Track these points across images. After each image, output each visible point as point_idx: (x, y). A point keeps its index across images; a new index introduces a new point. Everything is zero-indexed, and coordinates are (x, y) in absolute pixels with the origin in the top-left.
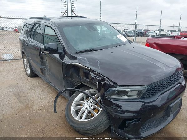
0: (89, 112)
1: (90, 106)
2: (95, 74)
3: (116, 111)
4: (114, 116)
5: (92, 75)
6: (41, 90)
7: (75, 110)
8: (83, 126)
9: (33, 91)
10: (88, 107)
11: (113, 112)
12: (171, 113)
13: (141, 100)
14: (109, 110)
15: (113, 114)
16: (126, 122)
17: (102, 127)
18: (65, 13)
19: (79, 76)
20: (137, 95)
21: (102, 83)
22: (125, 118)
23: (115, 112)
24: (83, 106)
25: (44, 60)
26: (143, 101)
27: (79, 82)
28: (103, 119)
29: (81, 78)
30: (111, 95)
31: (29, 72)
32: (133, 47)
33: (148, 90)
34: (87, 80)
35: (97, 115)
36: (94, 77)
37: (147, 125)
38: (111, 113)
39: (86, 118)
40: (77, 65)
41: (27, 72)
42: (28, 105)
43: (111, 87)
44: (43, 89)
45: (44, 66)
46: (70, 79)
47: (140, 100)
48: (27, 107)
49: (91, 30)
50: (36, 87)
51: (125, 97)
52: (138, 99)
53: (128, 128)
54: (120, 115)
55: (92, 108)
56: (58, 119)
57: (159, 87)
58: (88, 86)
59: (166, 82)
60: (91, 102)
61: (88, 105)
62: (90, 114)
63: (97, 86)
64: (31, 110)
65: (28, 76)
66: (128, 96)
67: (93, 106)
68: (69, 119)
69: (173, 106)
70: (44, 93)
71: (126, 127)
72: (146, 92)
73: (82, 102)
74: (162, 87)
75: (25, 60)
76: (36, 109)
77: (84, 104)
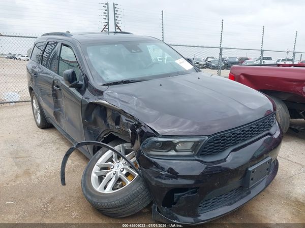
0: (120, 180)
1: (122, 170)
2: (128, 117)
3: (157, 175)
4: (153, 183)
5: (124, 118)
6: (54, 148)
7: (99, 176)
8: (106, 201)
9: (42, 149)
10: (118, 171)
11: (152, 177)
12: (251, 182)
13: (198, 159)
14: (147, 173)
15: (153, 180)
16: (175, 194)
17: (136, 203)
18: (104, 29)
19: (105, 121)
20: (191, 150)
21: (138, 131)
22: (171, 186)
23: (156, 177)
24: (111, 170)
25: (59, 100)
26: (200, 159)
27: (106, 132)
28: (137, 189)
29: (108, 124)
30: (149, 149)
31: (39, 121)
32: (199, 78)
33: (209, 142)
34: (117, 127)
35: (129, 183)
36: (127, 122)
37: (210, 201)
38: (149, 180)
39: (113, 189)
40: (103, 104)
41: (37, 120)
42: (29, 169)
43: (149, 137)
44: (58, 146)
45: (59, 109)
46: (94, 127)
47: (196, 158)
48: (27, 173)
49: (133, 51)
50: (47, 143)
51: (173, 153)
52: (193, 156)
53: (177, 205)
54: (163, 181)
55: (125, 172)
56: (72, 191)
57: (228, 137)
58: (119, 137)
59: (243, 131)
60: (124, 163)
61: (119, 168)
62: (121, 183)
63: (130, 135)
64: (33, 177)
65: (39, 127)
66: (176, 151)
67: (126, 169)
68: (87, 190)
69: (254, 169)
70: (60, 152)
71: (175, 203)
72: (207, 144)
73: (110, 163)
74: (233, 137)
75: (34, 101)
76: (41, 176)
77: (112, 167)
